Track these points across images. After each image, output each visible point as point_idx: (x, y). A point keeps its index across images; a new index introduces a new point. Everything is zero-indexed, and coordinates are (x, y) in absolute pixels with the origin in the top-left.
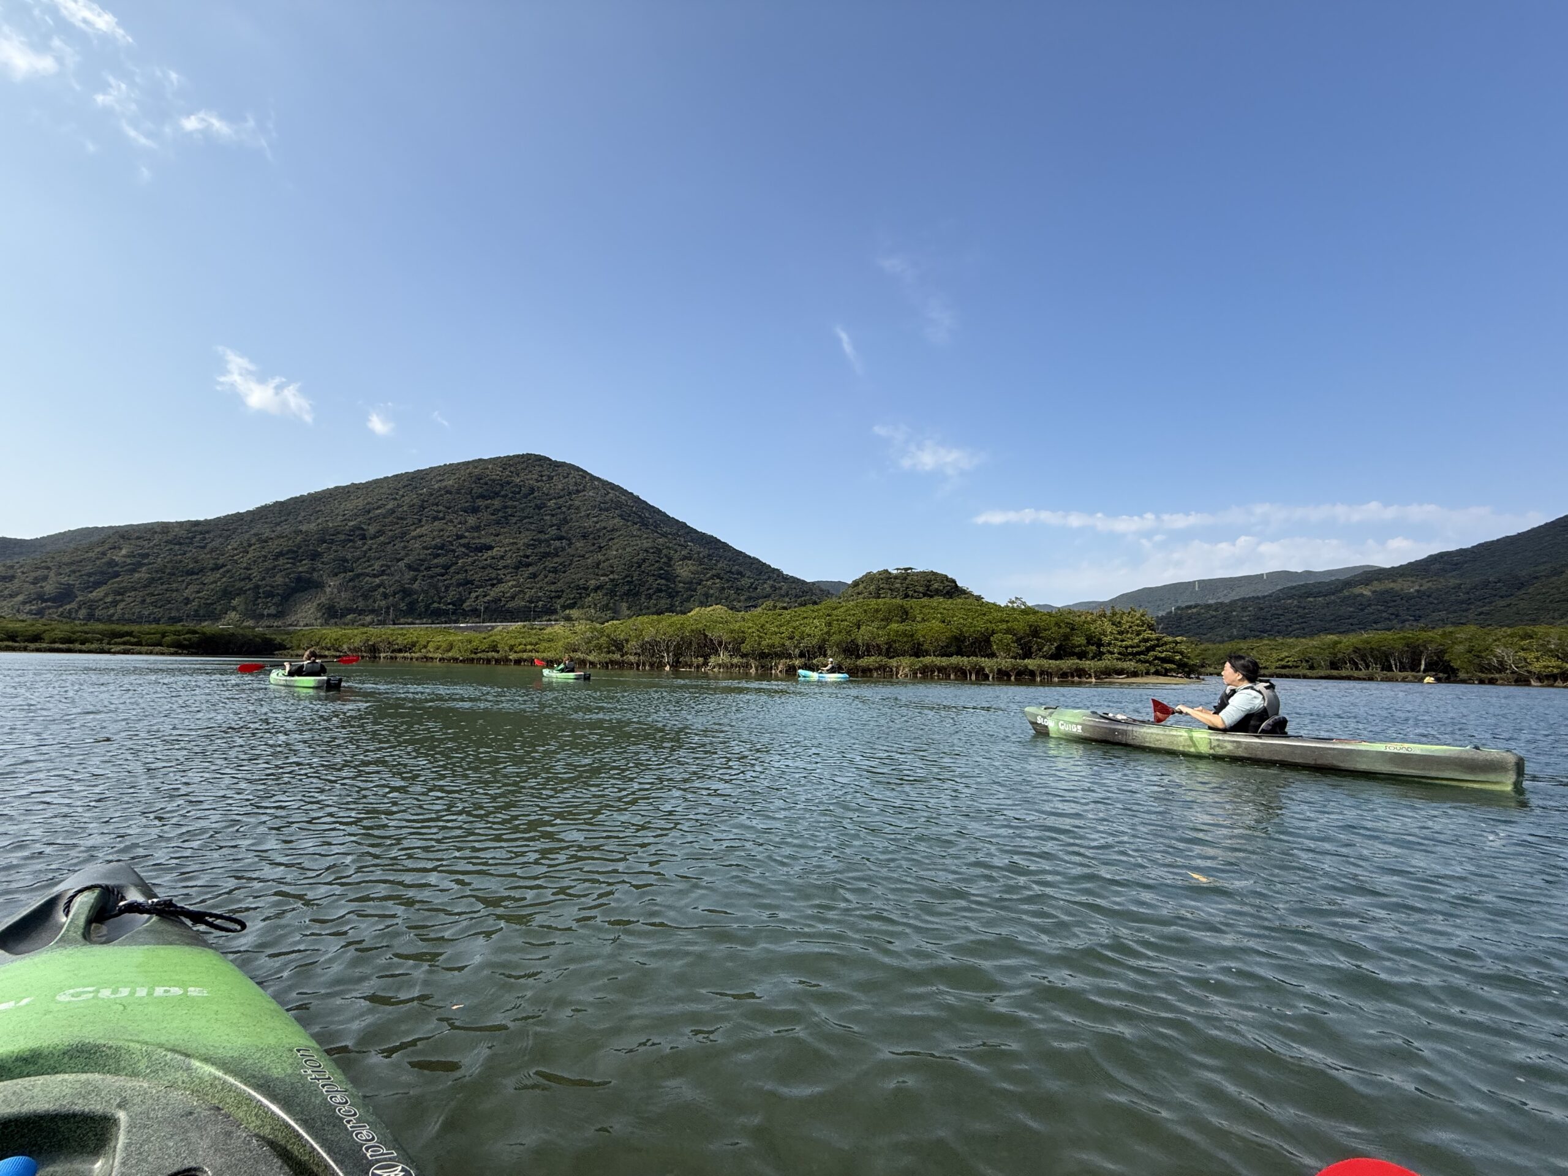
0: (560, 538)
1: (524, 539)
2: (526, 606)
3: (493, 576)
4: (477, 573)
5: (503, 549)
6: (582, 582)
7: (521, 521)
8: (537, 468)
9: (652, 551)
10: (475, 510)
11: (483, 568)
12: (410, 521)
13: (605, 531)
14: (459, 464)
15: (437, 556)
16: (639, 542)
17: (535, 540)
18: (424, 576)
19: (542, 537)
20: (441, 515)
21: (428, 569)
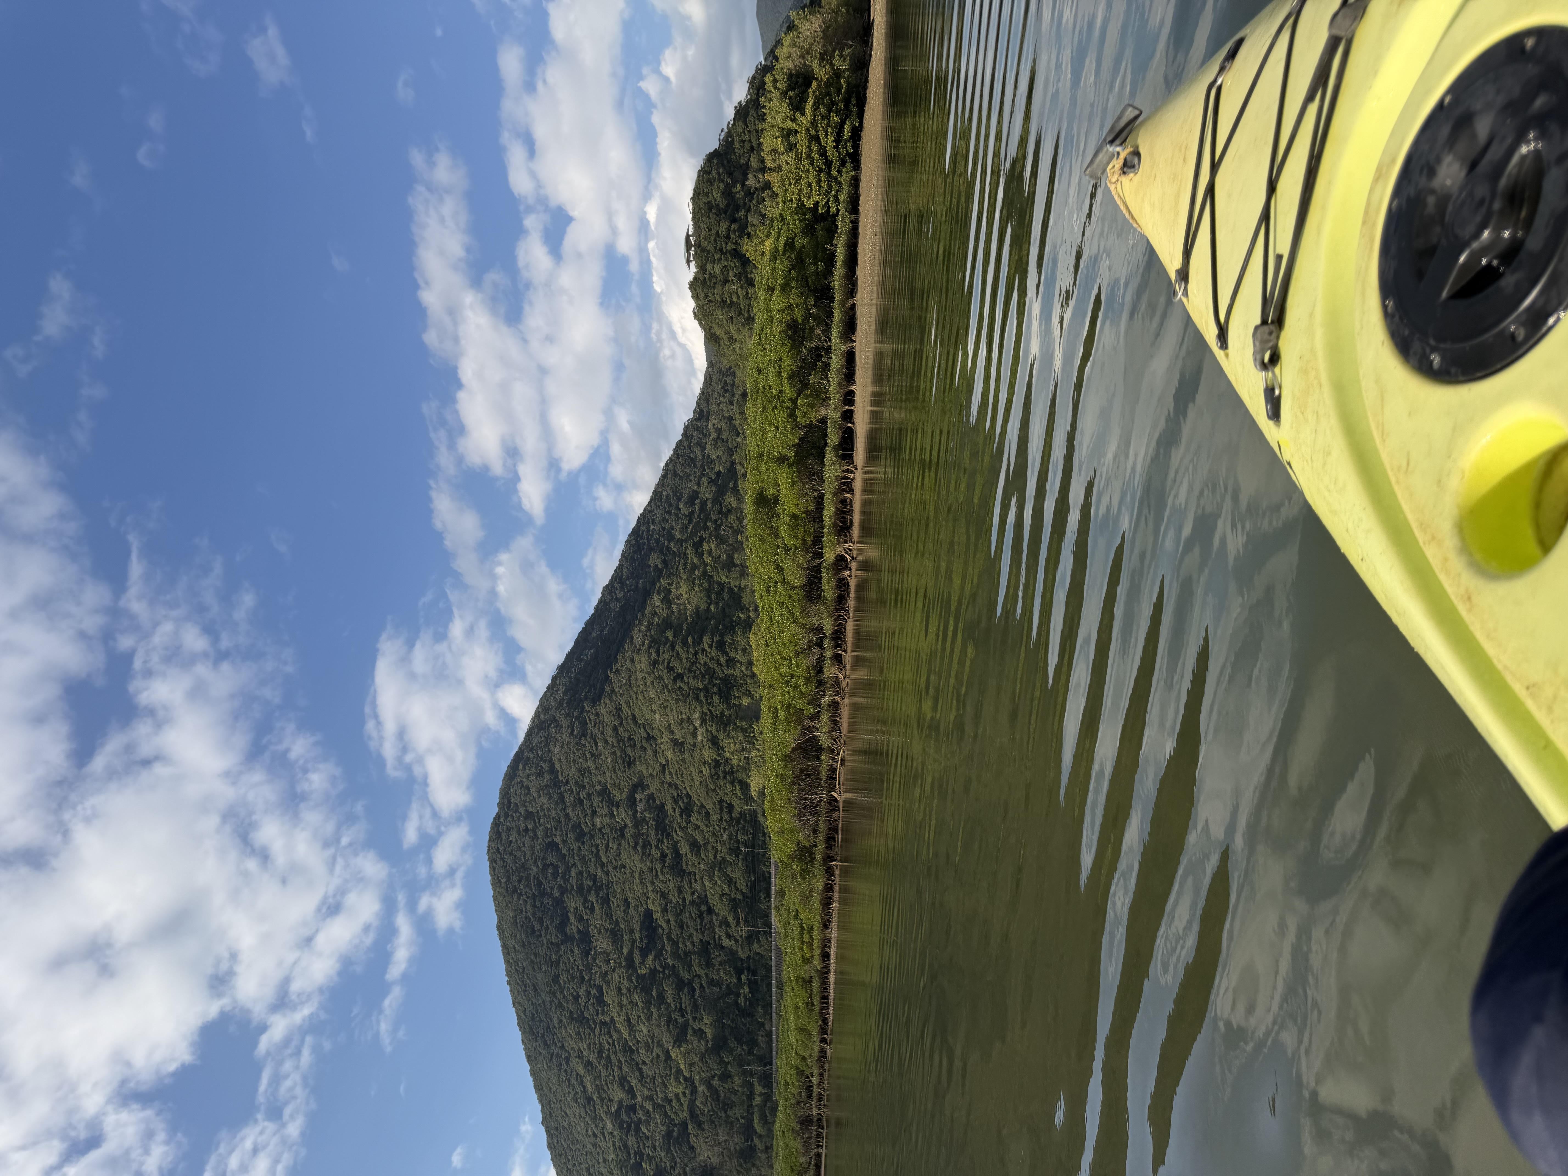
0: (632, 802)
1: (634, 861)
2: (745, 859)
3: (694, 911)
4: (691, 936)
5: (651, 895)
6: (706, 771)
7: (603, 865)
8: (511, 838)
9: (654, 655)
10: (585, 938)
11: (681, 927)
12: (604, 1039)
13: (621, 730)
14: (507, 962)
15: (661, 998)
16: (640, 676)
17: (636, 844)
18: (694, 1019)
19: (629, 832)
20: (594, 991)
21: (682, 1011)
